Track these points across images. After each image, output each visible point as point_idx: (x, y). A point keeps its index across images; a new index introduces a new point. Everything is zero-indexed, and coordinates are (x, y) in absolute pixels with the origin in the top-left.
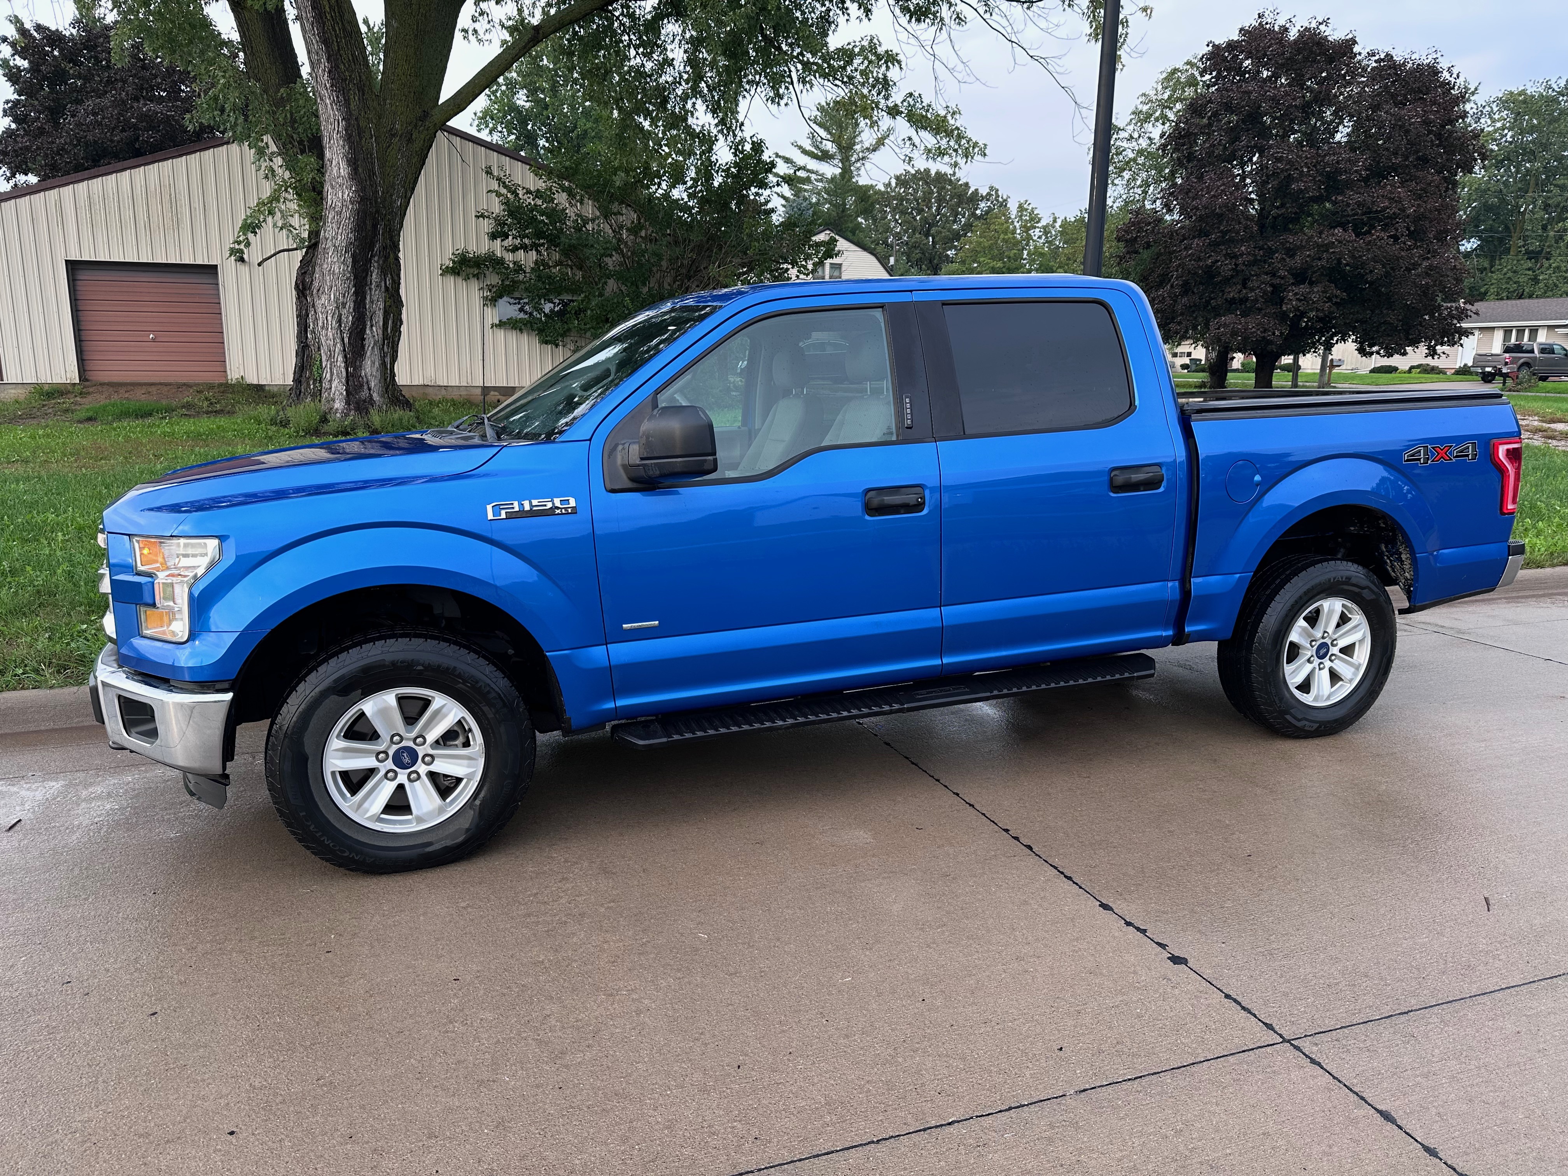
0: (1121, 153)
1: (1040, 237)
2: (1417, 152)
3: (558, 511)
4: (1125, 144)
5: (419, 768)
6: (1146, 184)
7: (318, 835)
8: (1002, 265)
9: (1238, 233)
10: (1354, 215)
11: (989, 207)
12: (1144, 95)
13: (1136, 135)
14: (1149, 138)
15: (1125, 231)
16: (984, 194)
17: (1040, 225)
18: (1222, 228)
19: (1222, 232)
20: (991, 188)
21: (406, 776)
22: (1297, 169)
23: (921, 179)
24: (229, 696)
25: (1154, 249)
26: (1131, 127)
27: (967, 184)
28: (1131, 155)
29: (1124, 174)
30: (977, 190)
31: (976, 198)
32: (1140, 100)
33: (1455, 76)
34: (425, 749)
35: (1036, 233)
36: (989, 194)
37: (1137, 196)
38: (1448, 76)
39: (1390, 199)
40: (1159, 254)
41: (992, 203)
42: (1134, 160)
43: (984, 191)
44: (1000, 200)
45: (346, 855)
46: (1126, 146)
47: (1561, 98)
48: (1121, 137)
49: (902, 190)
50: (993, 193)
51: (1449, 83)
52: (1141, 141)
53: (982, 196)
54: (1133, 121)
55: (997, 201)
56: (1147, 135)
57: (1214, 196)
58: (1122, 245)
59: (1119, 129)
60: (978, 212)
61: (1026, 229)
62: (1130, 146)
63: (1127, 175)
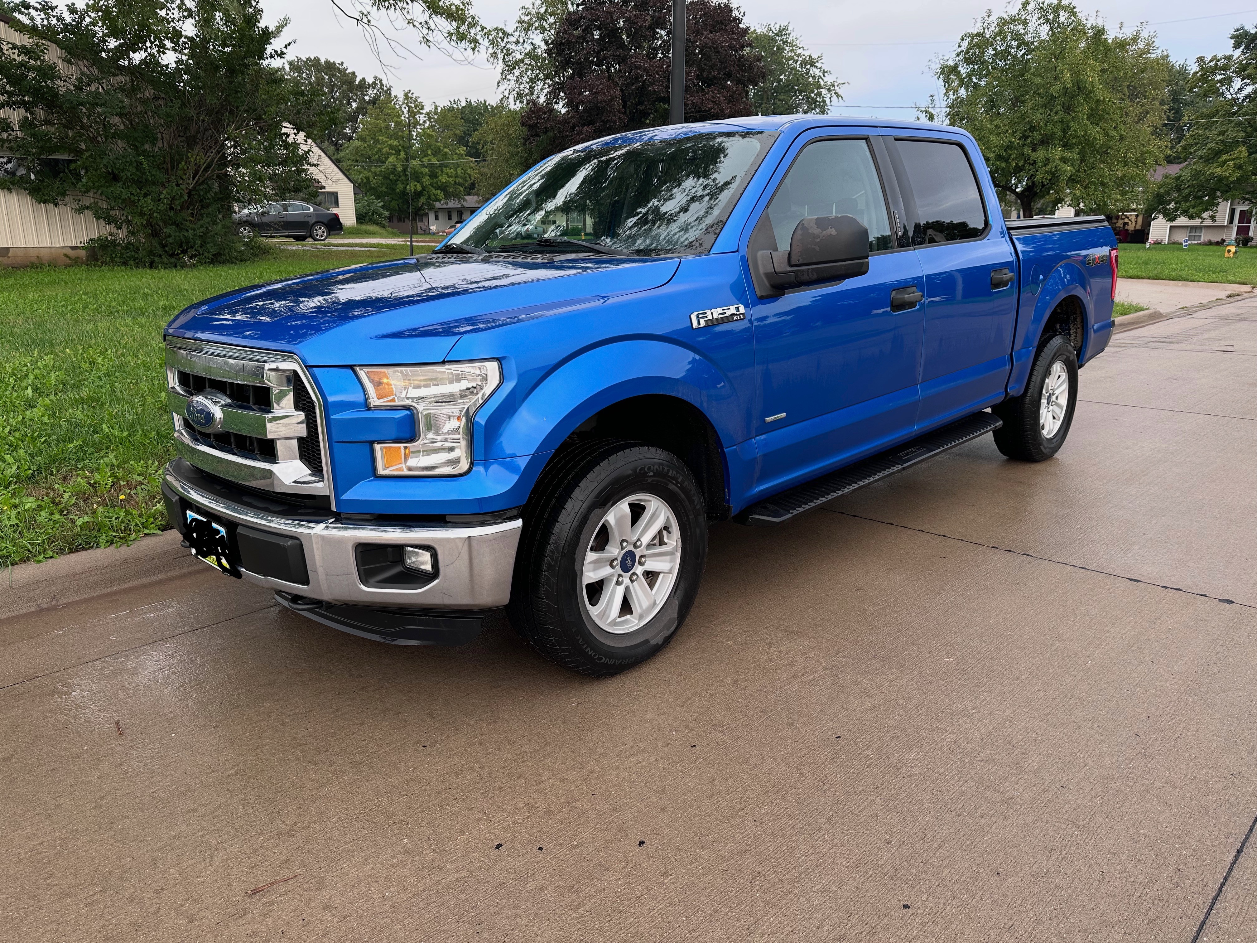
0: (510, 54)
1: (425, 122)
2: (725, 68)
3: (735, 318)
4: (513, 47)
5: (636, 569)
6: (533, 81)
7: (584, 647)
8: (398, 144)
9: (615, 123)
10: (691, 113)
11: (376, 94)
12: (524, 7)
13: (521, 40)
14: (532, 44)
15: (528, 118)
16: (371, 83)
17: (424, 111)
18: (603, 118)
19: (603, 121)
20: (376, 78)
21: (628, 579)
22: (651, 75)
23: (313, 66)
24: (519, 523)
25: (551, 134)
26: (517, 33)
27: (353, 73)
28: (519, 57)
29: (514, 71)
30: (364, 79)
31: (363, 85)
32: (521, 12)
33: (742, 14)
34: (641, 550)
35: (421, 118)
36: (374, 83)
37: (526, 90)
38: (737, 14)
39: (713, 102)
40: (555, 138)
41: (378, 91)
42: (522, 61)
43: (370, 80)
44: (385, 88)
45: (602, 661)
46: (515, 48)
47: (777, 38)
48: (510, 41)
49: (296, 74)
50: (378, 82)
51: (738, 19)
52: (525, 45)
53: (369, 84)
54: (519, 29)
55: (382, 89)
56: (530, 41)
57: (595, 93)
58: (525, 129)
59: (508, 34)
60: (367, 98)
61: (412, 114)
62: (518, 48)
63: (517, 72)
